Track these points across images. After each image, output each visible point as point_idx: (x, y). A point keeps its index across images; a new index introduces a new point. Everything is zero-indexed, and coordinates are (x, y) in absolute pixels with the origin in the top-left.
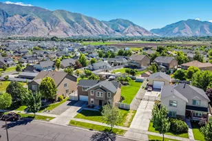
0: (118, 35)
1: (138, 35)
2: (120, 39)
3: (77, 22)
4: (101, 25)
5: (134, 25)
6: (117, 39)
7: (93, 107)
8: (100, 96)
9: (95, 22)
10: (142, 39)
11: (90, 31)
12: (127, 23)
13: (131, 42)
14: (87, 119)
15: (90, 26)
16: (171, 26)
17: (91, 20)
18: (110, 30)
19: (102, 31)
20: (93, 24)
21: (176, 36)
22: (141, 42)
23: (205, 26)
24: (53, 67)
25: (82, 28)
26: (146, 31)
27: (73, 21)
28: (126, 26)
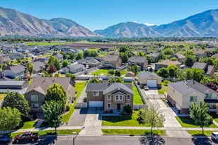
0: (61, 35)
1: (83, 35)
2: (66, 40)
3: (11, 20)
4: (41, 24)
5: (78, 25)
6: (62, 40)
7: (111, 112)
8: (119, 99)
9: (33, 20)
10: (89, 40)
11: (28, 30)
12: (70, 23)
13: (77, 42)
14: (118, 125)
15: (28, 25)
16: (113, 28)
17: (29, 18)
18: (52, 29)
19: (42, 30)
20: (32, 22)
21: (118, 37)
22: (88, 42)
23: (142, 28)
24: (25, 72)
25: (18, 26)
26: (90, 32)
27: (6, 17)
28: (69, 26)
